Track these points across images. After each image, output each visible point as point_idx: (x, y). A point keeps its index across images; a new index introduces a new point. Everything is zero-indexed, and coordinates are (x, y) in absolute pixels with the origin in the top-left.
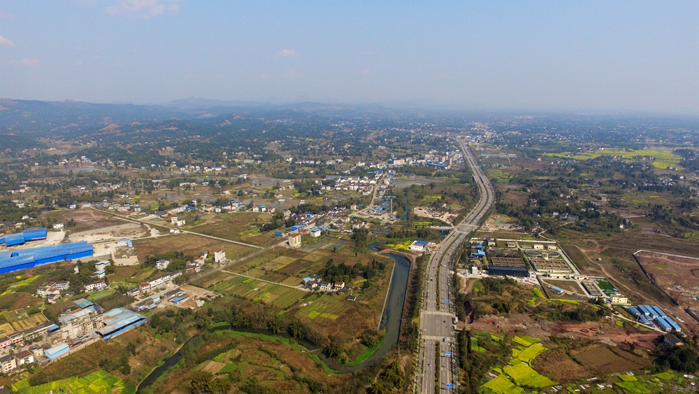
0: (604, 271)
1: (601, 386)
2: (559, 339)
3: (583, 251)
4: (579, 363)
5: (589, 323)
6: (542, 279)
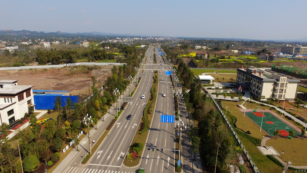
5: (223, 51)
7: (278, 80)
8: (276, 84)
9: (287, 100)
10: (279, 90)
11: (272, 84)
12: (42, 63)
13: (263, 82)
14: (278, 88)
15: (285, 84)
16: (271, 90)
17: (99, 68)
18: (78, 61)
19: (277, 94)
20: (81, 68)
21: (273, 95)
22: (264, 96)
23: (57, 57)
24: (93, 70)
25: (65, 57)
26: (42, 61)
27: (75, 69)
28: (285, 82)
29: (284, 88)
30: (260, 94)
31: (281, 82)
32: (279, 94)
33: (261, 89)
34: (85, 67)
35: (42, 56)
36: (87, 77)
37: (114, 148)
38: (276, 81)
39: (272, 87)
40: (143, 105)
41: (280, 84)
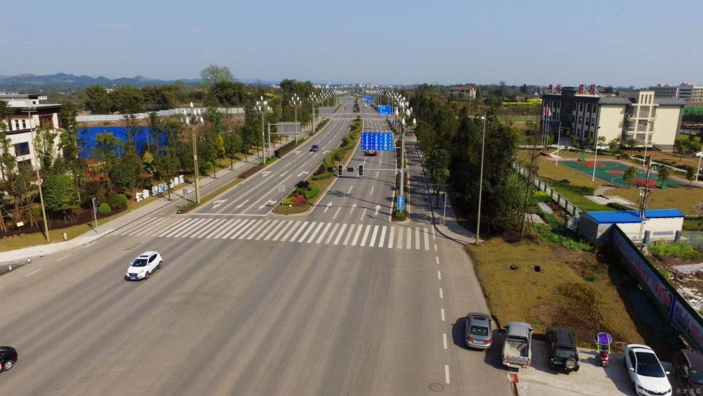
7: (634, 100)
8: (629, 110)
9: (656, 148)
10: (637, 122)
11: (621, 109)
12: (99, 110)
13: (600, 105)
14: (636, 118)
15: (651, 109)
18: (182, 106)
19: (634, 133)
21: (624, 135)
22: (603, 138)
23: (133, 98)
25: (152, 100)
26: (100, 107)
28: (652, 105)
29: (649, 119)
30: (594, 134)
31: (642, 105)
32: (638, 132)
33: (593, 123)
35: (100, 96)
37: (251, 197)
38: (628, 102)
40: (324, 153)
41: (639, 108)
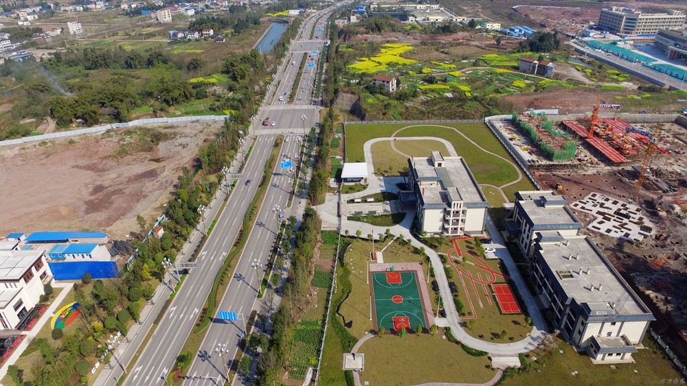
0: (482, 15)
1: (464, 61)
2: (429, 43)
3: (465, 8)
4: (446, 53)
6: (421, 22)
7: (449, 206)
8: (447, 213)
9: (466, 235)
10: (451, 220)
11: (441, 210)
12: (63, 123)
13: (424, 209)
14: (451, 218)
15: (461, 211)
16: (439, 220)
17: (173, 136)
18: (134, 115)
19: (450, 226)
20: (139, 135)
22: (426, 231)
24: (160, 143)
25: (108, 104)
27: (128, 139)
28: (461, 209)
29: (460, 218)
30: (422, 225)
31: (454, 209)
32: (453, 226)
34: (145, 131)
36: (150, 160)
37: (156, 363)
38: (445, 207)
39: (441, 215)
40: (221, 258)
41: (452, 211)
